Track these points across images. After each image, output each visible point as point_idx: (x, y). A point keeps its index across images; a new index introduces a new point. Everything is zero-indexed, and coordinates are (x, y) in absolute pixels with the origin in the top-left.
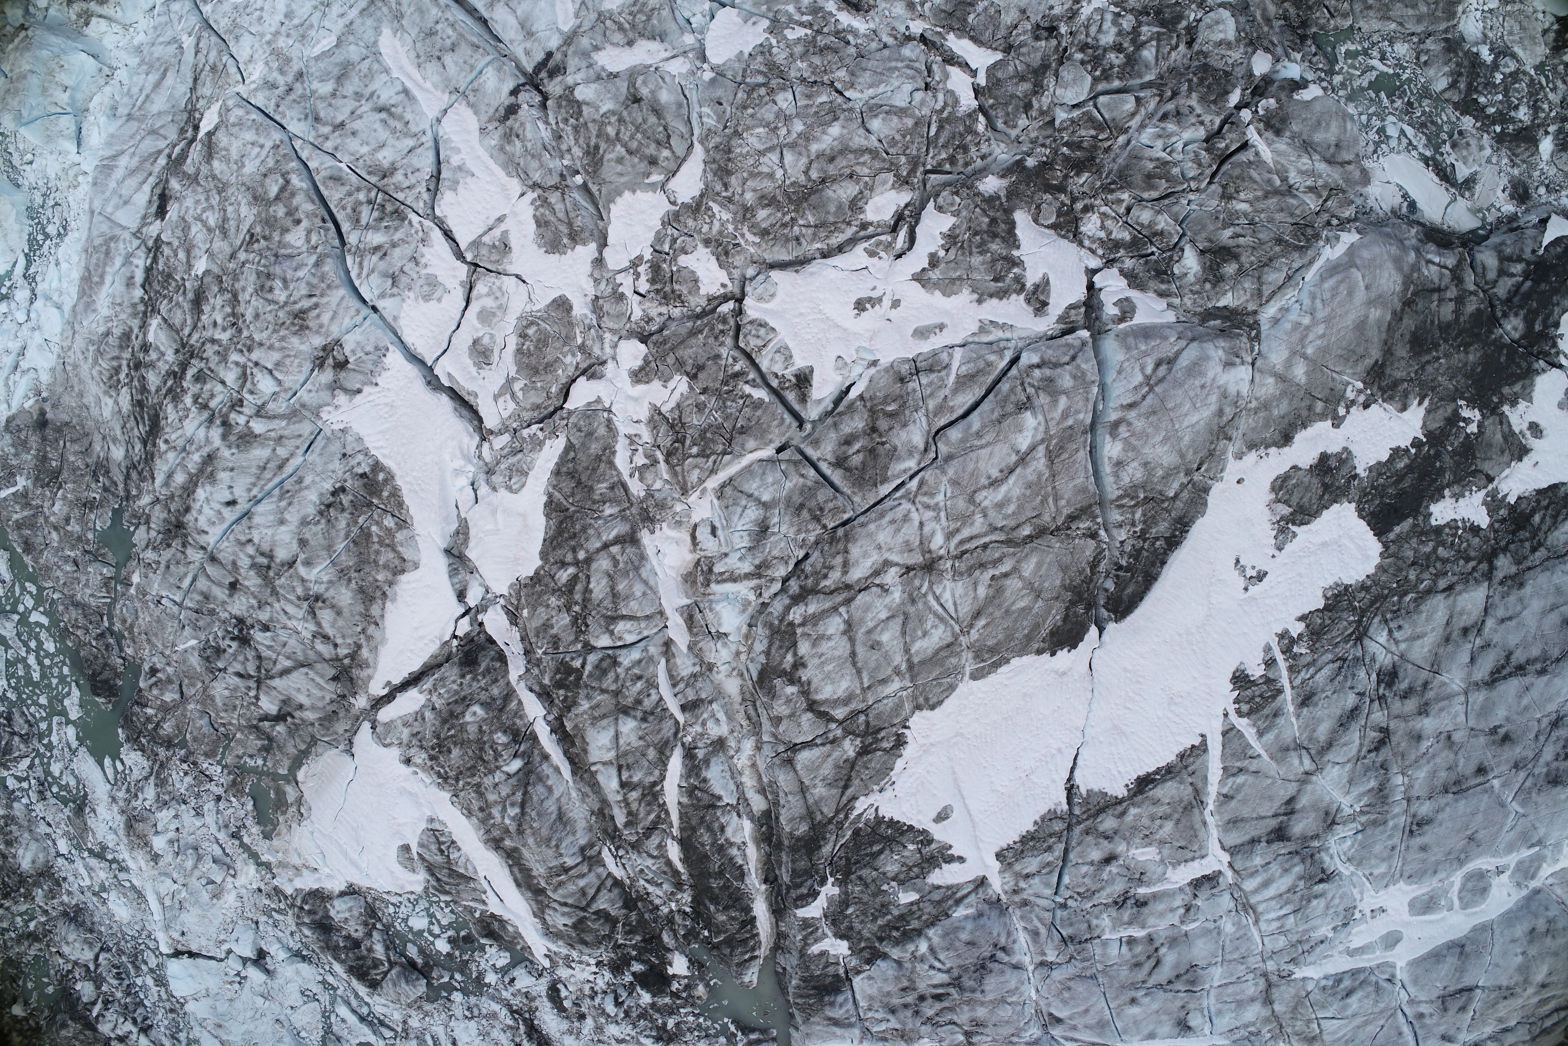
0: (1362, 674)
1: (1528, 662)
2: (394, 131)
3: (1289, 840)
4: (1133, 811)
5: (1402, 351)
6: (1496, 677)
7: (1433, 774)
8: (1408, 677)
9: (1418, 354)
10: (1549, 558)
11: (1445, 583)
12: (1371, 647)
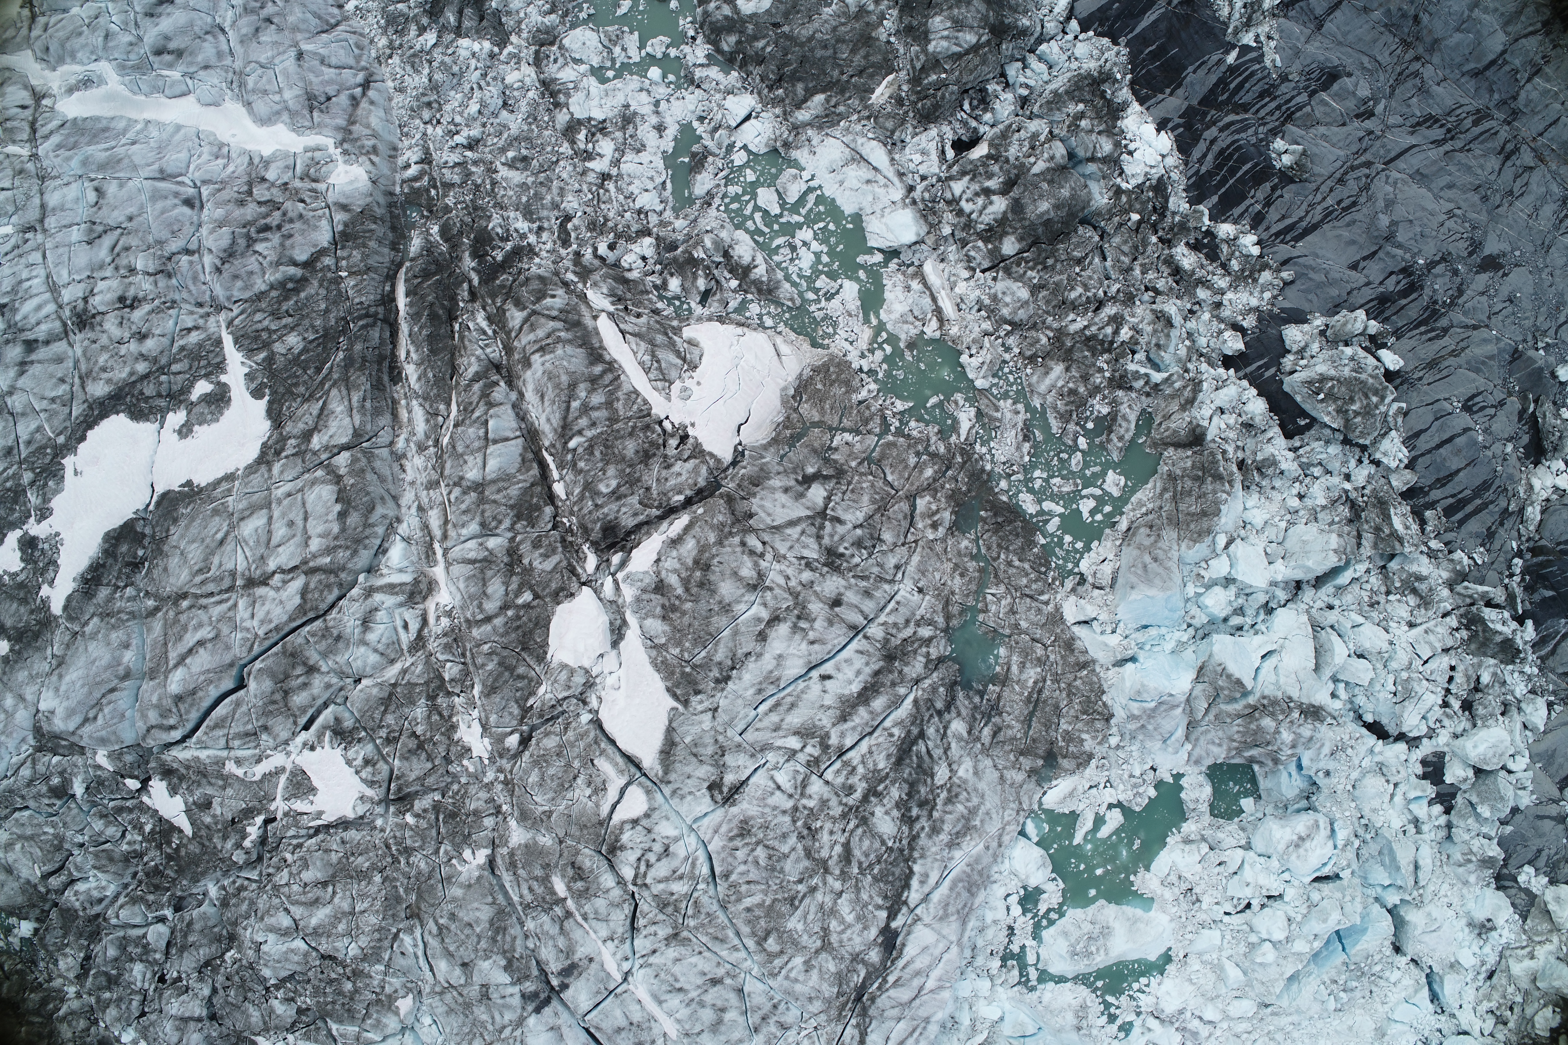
2: (668, 972)
3: (24, 342)
4: (124, 375)
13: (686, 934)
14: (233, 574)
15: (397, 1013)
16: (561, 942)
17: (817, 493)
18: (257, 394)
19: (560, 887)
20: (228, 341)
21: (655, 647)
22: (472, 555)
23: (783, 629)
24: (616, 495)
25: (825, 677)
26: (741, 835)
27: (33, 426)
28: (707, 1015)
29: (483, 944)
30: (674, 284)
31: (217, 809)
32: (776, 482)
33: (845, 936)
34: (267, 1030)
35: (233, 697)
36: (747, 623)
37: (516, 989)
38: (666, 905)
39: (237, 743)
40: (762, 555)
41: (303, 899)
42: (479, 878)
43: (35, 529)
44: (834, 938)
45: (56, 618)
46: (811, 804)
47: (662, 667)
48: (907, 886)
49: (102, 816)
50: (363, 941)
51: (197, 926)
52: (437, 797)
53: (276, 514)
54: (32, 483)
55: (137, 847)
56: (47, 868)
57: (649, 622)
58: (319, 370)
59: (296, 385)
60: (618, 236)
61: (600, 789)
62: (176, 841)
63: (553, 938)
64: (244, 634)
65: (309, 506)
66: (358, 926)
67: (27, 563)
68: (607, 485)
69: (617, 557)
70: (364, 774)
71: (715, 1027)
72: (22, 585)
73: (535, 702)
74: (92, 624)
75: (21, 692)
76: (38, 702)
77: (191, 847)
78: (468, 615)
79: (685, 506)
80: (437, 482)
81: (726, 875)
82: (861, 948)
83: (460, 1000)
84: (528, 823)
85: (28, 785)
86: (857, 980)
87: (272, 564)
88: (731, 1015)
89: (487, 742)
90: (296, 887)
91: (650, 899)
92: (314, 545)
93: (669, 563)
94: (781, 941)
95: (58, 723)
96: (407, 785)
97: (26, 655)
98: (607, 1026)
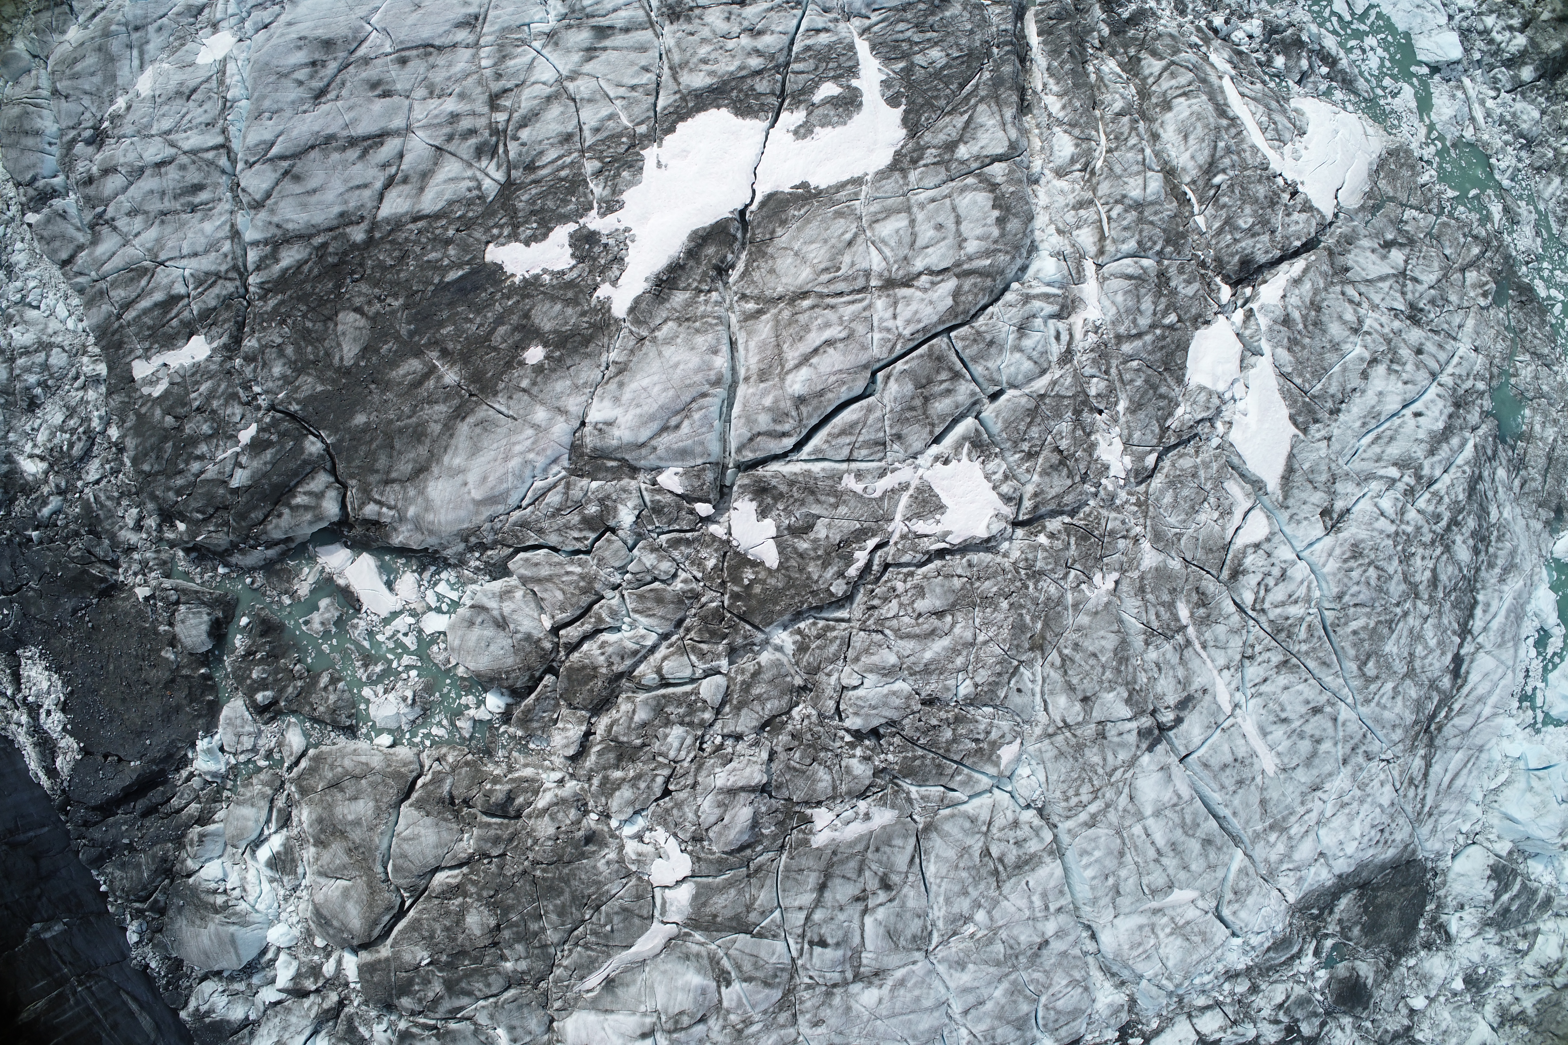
0: (512, 155)
1: (344, 149)
2: (1276, 701)
3: (594, 28)
4: (732, 68)
5: (436, 428)
6: (379, 138)
7: (450, 65)
8: (466, 149)
9: (418, 425)
10: (310, 237)
11: (420, 224)
12: (500, 176)
13: (1294, 660)
14: (867, 274)
15: (997, 764)
16: (1181, 673)
17: (1397, 256)
18: (893, 102)
19: (1183, 612)
20: (862, 47)
21: (1282, 375)
22: (1130, 271)
23: (1380, 369)
24: (1251, 232)
25: (1418, 415)
26: (1354, 557)
27: (605, 112)
28: (1305, 746)
29: (1108, 675)
30: (1280, 61)
31: (820, 531)
32: (1365, 243)
33: (1427, 661)
34: (833, 798)
35: (864, 402)
36: (1352, 361)
37: (1134, 725)
38: (1279, 631)
39: (864, 452)
40: (1359, 304)
41: (917, 630)
42: (1108, 603)
43: (594, 222)
44: (1418, 664)
45: (617, 321)
46: (1409, 529)
47: (1286, 395)
48: (1471, 616)
49: (653, 550)
50: (982, 676)
51: (767, 676)
52: (1067, 520)
53: (920, 216)
54: (598, 173)
55: (694, 585)
56: (561, 617)
57: (1279, 351)
58: (962, 86)
59: (937, 98)
60: (1232, 13)
61: (1226, 512)
62: (748, 575)
63: (1173, 668)
64: (885, 335)
65: (961, 211)
66: (978, 659)
67: (581, 259)
68: (1245, 222)
69: (1248, 291)
70: (1005, 489)
71: (1310, 760)
72: (571, 284)
73: (1173, 423)
74: (665, 329)
75: (560, 404)
76: (585, 415)
77: (772, 581)
78: (1122, 330)
79: (1297, 253)
80: (1091, 202)
81: (1340, 597)
82: (1437, 673)
83: (1073, 741)
84: (1161, 545)
85: (553, 515)
86: (1431, 707)
87: (919, 264)
88: (1326, 746)
89: (1127, 460)
90: (906, 619)
91: (1265, 626)
92: (972, 246)
93: (1293, 300)
94: (1378, 665)
95: (622, 434)
96: (1044, 503)
97: (569, 362)
98: (1215, 762)
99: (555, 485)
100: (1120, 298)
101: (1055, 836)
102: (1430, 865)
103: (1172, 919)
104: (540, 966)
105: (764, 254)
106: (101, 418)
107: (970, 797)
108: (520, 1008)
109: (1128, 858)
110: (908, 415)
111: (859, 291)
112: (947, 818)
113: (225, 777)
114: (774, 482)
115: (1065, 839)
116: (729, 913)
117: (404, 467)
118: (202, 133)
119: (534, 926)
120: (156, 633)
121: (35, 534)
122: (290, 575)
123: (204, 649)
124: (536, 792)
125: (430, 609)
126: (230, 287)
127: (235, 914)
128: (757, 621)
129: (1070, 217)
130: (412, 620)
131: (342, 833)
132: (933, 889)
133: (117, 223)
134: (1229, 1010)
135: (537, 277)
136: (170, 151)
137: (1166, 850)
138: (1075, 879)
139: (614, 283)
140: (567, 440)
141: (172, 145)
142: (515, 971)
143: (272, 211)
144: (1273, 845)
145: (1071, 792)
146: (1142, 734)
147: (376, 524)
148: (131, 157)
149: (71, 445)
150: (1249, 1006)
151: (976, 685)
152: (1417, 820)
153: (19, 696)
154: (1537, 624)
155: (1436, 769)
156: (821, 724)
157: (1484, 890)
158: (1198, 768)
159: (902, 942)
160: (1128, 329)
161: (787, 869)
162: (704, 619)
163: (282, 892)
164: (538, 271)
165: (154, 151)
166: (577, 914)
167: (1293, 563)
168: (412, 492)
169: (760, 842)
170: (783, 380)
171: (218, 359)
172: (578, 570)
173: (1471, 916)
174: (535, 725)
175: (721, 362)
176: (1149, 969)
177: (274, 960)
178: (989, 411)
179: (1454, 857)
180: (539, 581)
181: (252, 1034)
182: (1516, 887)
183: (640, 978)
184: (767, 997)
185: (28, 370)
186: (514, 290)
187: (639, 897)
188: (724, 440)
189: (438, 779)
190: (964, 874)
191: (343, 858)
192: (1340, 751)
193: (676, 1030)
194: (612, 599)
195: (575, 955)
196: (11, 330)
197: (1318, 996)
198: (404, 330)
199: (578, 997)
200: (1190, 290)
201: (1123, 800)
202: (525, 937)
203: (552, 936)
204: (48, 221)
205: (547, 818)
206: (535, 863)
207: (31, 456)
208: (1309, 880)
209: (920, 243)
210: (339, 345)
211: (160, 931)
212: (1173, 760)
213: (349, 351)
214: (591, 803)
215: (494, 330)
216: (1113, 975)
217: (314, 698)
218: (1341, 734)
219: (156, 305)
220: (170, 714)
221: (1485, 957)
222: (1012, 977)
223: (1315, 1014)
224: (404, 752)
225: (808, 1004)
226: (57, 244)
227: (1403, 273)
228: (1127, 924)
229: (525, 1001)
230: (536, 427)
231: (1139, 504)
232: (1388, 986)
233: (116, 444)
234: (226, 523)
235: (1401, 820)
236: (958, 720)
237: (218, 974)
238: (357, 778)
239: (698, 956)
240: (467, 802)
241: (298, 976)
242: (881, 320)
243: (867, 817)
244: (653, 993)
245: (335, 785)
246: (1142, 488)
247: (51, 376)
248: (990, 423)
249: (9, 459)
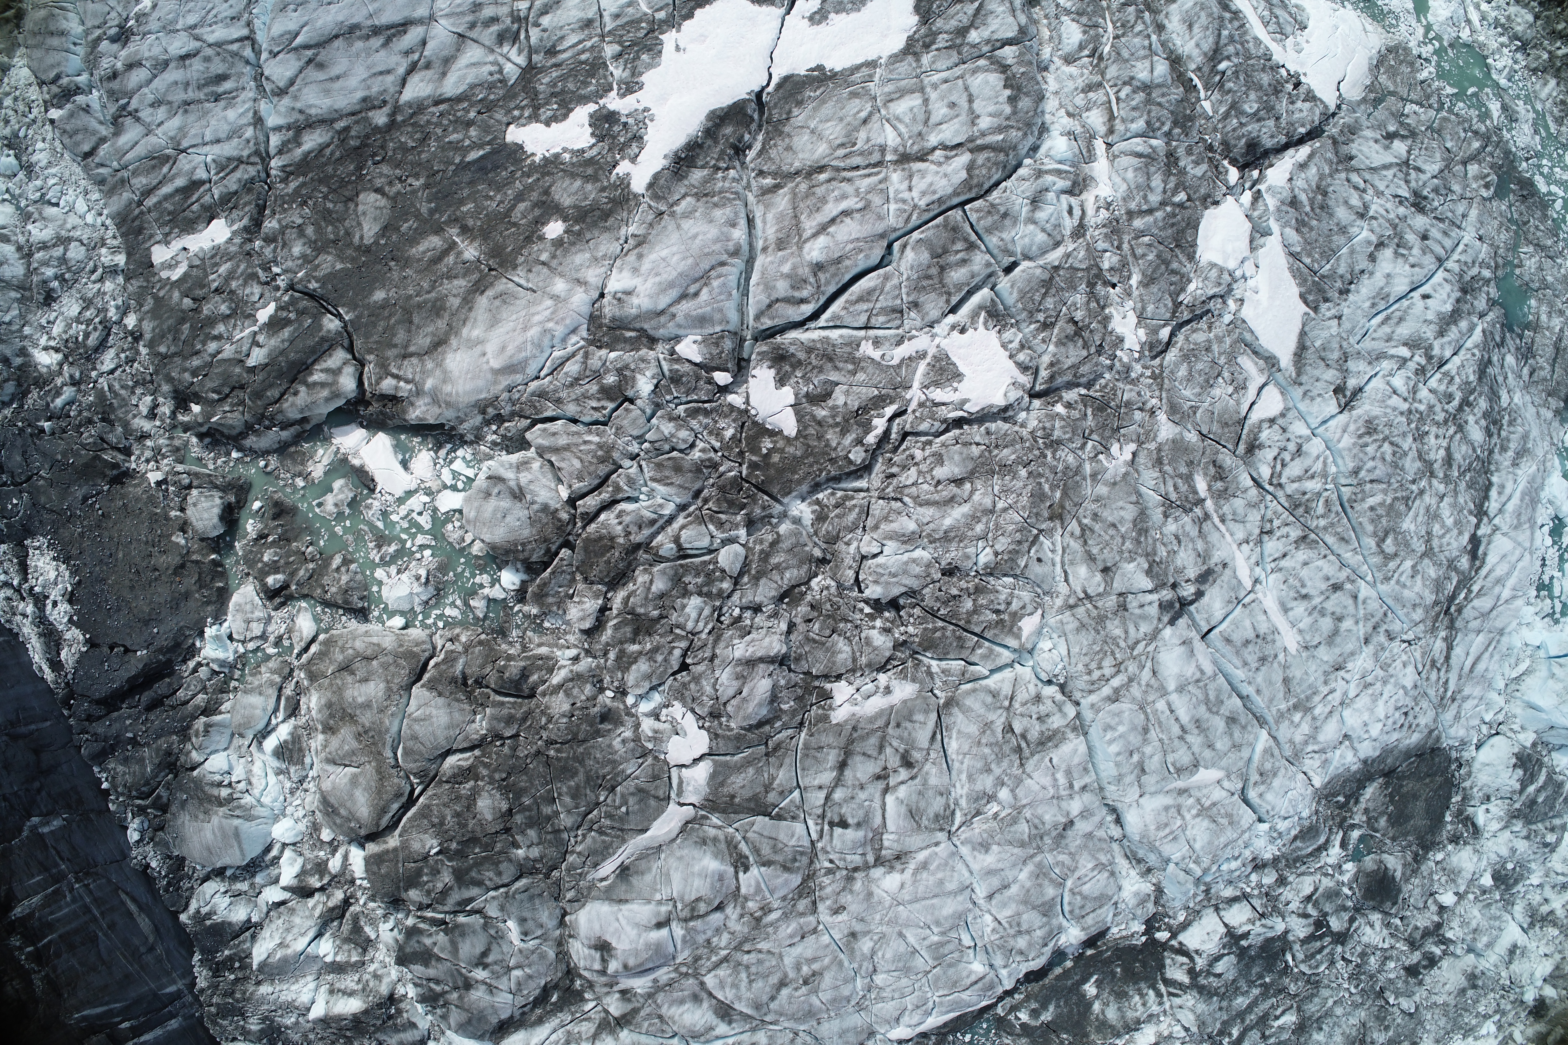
0: (533, 40)
1: (368, 37)
2: (1296, 576)
5: (455, 302)
6: (403, 26)
8: (488, 35)
9: (437, 299)
10: (332, 121)
11: (442, 107)
12: (521, 60)
13: (1313, 536)
14: (883, 149)
15: (1018, 637)
16: (1200, 545)
17: (1400, 147)
19: (1201, 485)
21: (1291, 254)
22: (1140, 149)
23: (1387, 253)
24: (1256, 117)
25: (1426, 297)
26: (1368, 433)
28: (1326, 624)
29: (1128, 545)
31: (839, 398)
32: (1368, 133)
33: (1445, 541)
34: (853, 671)
35: (881, 271)
36: (1360, 243)
37: (1154, 597)
38: (1297, 506)
39: (882, 319)
40: (1364, 191)
41: (936, 497)
42: (1126, 474)
43: (613, 102)
44: (1435, 543)
45: (636, 196)
46: (1422, 408)
47: (1296, 273)
48: (1486, 497)
49: (671, 419)
50: (1003, 544)
51: (785, 545)
52: (1083, 391)
53: (933, 95)
54: (618, 57)
55: (712, 455)
56: (578, 487)
57: (1288, 230)
61: (1241, 387)
62: (767, 444)
63: (1192, 540)
64: (900, 205)
65: (974, 90)
66: (997, 527)
67: (601, 138)
68: (1250, 106)
69: (1255, 173)
70: (1021, 357)
71: (1332, 637)
72: (591, 161)
73: (1185, 298)
74: (684, 203)
75: (580, 275)
76: (604, 286)
77: (791, 450)
78: (1133, 206)
79: (1301, 141)
80: (1100, 85)
81: (1356, 472)
82: (1455, 553)
83: (1095, 613)
84: (1177, 418)
85: (572, 385)
86: (1450, 587)
87: (933, 140)
88: (1347, 624)
89: (1142, 332)
90: (925, 487)
91: (1283, 500)
92: (985, 123)
93: (1300, 183)
94: (1396, 543)
95: (641, 302)
96: (1061, 373)
97: (588, 236)
98: (1237, 637)
99: (573, 355)
100: (1130, 175)
101: (1078, 715)
102: (1454, 754)
103: (1198, 800)
104: (553, 853)
105: (781, 133)
106: (117, 307)
107: (992, 672)
108: (531, 898)
109: (1153, 734)
110: (925, 283)
111: (875, 165)
112: (968, 693)
113: (233, 667)
114: (792, 349)
115: (1088, 715)
116: (747, 793)
117: (423, 341)
118: (227, 26)
119: (547, 810)
120: (167, 518)
121: (47, 425)
122: (305, 456)
123: (216, 533)
124: (551, 671)
125: (445, 487)
126: (252, 171)
127: (239, 807)
128: (775, 490)
129: (1080, 100)
130: (427, 499)
131: (352, 717)
132: (956, 765)
133: (140, 114)
134: (1257, 903)
135: (557, 156)
136: (194, 45)
137: (1190, 726)
138: (1099, 757)
139: (633, 160)
140: (586, 310)
141: (197, 38)
142: (527, 858)
143: (295, 98)
144: (1298, 726)
145: (1093, 665)
146: (1164, 606)
147: (393, 399)
148: (156, 51)
149: (87, 335)
150: (1277, 898)
151: (996, 554)
152: (1441, 704)
153: (26, 586)
154: (1551, 511)
155: (1458, 652)
156: (840, 595)
157: (1510, 779)
158: (1220, 644)
159: (925, 822)
160: (1139, 205)
161: (806, 747)
162: (722, 489)
163: (288, 785)
164: (558, 150)
165: (179, 45)
166: (591, 796)
167: (1308, 439)
168: (430, 365)
169: (778, 718)
170: (800, 248)
171: (238, 240)
172: (596, 439)
173: (1497, 808)
174: (550, 600)
175: (739, 234)
176: (1176, 851)
177: (278, 858)
178: (1004, 283)
179: (1478, 747)
180: (556, 450)
181: (254, 937)
182: (1542, 778)
183: (655, 866)
184: (786, 882)
185: (46, 263)
186: (533, 167)
187: (655, 778)
188: (741, 310)
189: (450, 658)
190: (987, 751)
191: (352, 744)
192: (1362, 630)
193: (692, 918)
194: (631, 468)
195: (589, 840)
196: (30, 227)
197: (1346, 890)
198: (424, 208)
199: (592, 887)
200: (1199, 171)
201: (1146, 674)
202: (537, 821)
203: (566, 820)
204: (72, 115)
205: (561, 694)
206: (550, 743)
207: (46, 349)
208: (1335, 763)
209: (934, 119)
210: (359, 224)
211: (162, 828)
212: (1195, 635)
213: (369, 230)
214: (607, 679)
215: (514, 206)
216: (1139, 861)
217: (326, 580)
218: (1362, 612)
219: (178, 191)
220: (179, 600)
221: (1513, 851)
222: (1038, 859)
223: (1345, 908)
224: (416, 633)
225: (829, 890)
226: (79, 137)
227: (1406, 163)
228: (1153, 804)
229: (537, 891)
230: (555, 298)
231: (1154, 377)
232: (1416, 881)
233: (132, 333)
234: (242, 403)
235: (1424, 704)
236: (978, 590)
237: (220, 873)
238: (368, 659)
239: (715, 840)
240: (479, 683)
241: (302, 874)
242: (897, 192)
243: (888, 690)
244: (669, 881)
245: (346, 668)
246: (1157, 361)
247: (69, 269)
248: (1005, 294)
249: (23, 352)
